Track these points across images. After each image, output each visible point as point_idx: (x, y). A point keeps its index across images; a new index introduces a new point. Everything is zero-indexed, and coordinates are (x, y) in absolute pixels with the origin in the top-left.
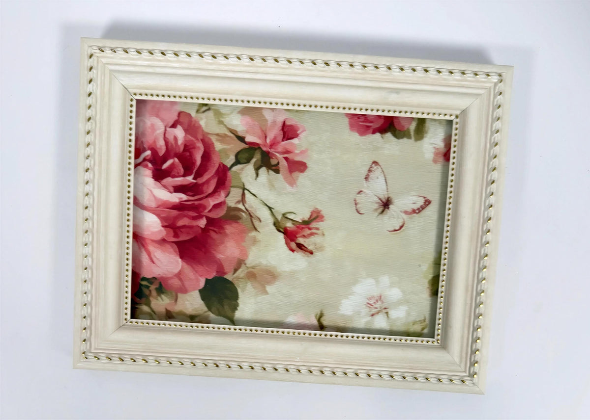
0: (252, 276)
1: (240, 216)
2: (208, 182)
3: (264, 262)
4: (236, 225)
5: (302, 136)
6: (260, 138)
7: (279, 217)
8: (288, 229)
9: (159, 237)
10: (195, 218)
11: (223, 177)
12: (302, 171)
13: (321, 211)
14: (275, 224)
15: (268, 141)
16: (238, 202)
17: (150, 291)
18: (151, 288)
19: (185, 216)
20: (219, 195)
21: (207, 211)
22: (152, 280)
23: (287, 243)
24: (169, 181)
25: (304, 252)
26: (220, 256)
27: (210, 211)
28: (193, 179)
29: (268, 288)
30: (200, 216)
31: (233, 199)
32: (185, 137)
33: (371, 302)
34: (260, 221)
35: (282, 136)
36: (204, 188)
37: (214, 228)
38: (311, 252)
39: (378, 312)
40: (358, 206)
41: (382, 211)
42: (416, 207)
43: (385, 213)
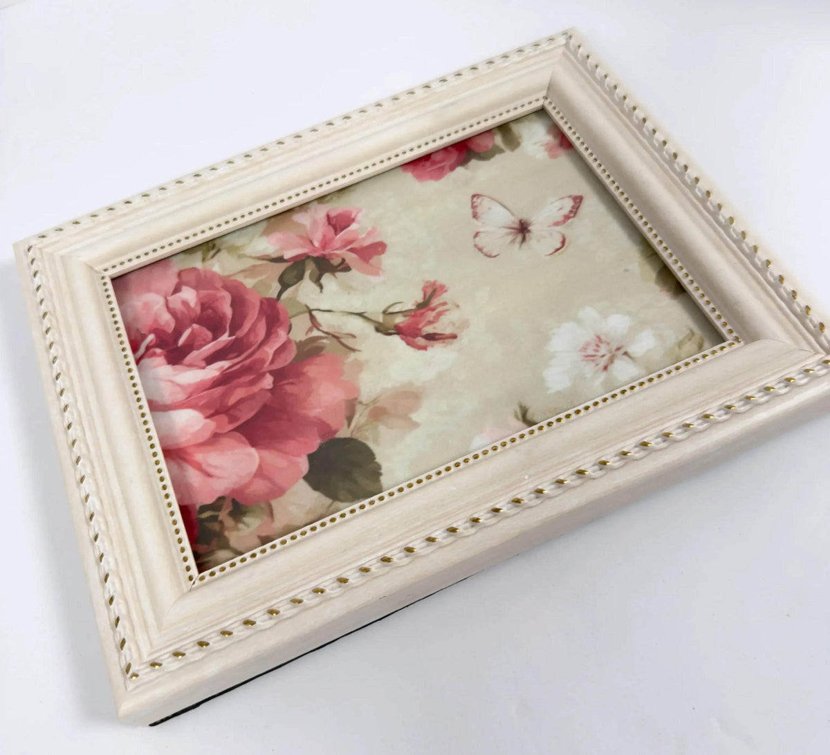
0: (378, 413)
1: (321, 345)
2: (252, 330)
3: (390, 385)
4: (318, 360)
5: (359, 217)
6: (302, 247)
7: (380, 319)
8: (401, 325)
9: (207, 435)
10: (252, 383)
11: (273, 314)
12: (383, 252)
13: (435, 282)
14: (378, 330)
15: (316, 244)
16: (310, 330)
17: (221, 522)
18: (220, 518)
19: (236, 387)
20: (277, 336)
21: (268, 363)
22: (217, 505)
23: (408, 344)
24: (194, 355)
25: (441, 341)
26: (315, 412)
27: (272, 362)
28: (230, 336)
29: (415, 417)
30: (261, 376)
31: (300, 331)
32: (198, 296)
33: (590, 352)
34: (354, 336)
35: (332, 231)
36: (252, 338)
37: (291, 381)
38: (454, 337)
39: (611, 360)
40: (484, 250)
41: (524, 239)
42: (566, 211)
43: (527, 238)
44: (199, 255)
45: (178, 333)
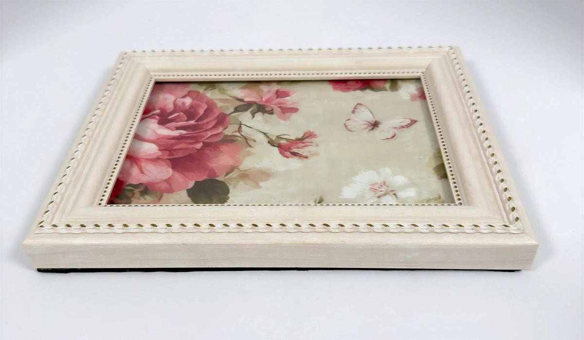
0: (245, 176)
1: (236, 139)
2: (207, 123)
3: (258, 166)
4: (230, 145)
5: (293, 95)
6: (256, 98)
7: (274, 138)
8: (282, 144)
9: (155, 157)
10: (191, 144)
11: (222, 120)
12: (295, 112)
13: (313, 132)
14: (269, 142)
15: (264, 99)
16: (235, 132)
17: (134, 194)
18: (135, 191)
19: (183, 143)
20: (217, 129)
21: (204, 138)
22: (136, 186)
23: (280, 153)
24: (172, 124)
25: (299, 157)
26: (213, 165)
27: (208, 138)
28: (195, 122)
29: (262, 184)
30: (198, 142)
31: (230, 131)
32: (192, 102)
33: (375, 187)
34: (255, 141)
35: (276, 96)
36: (204, 127)
37: (210, 149)
38: (306, 157)
39: (385, 195)
40: (348, 127)
41: (372, 129)
42: (403, 124)
43: (375, 129)
44: (204, 87)
45: (171, 113)
